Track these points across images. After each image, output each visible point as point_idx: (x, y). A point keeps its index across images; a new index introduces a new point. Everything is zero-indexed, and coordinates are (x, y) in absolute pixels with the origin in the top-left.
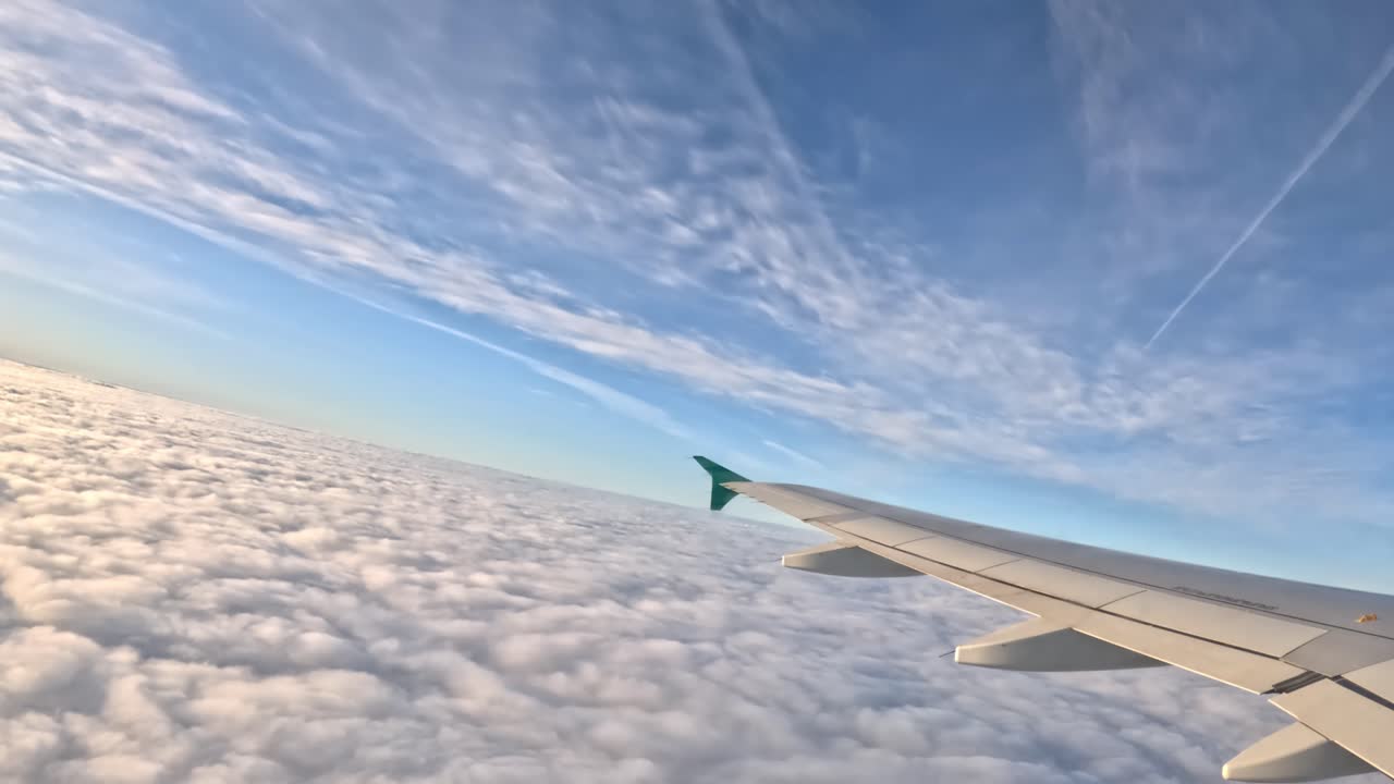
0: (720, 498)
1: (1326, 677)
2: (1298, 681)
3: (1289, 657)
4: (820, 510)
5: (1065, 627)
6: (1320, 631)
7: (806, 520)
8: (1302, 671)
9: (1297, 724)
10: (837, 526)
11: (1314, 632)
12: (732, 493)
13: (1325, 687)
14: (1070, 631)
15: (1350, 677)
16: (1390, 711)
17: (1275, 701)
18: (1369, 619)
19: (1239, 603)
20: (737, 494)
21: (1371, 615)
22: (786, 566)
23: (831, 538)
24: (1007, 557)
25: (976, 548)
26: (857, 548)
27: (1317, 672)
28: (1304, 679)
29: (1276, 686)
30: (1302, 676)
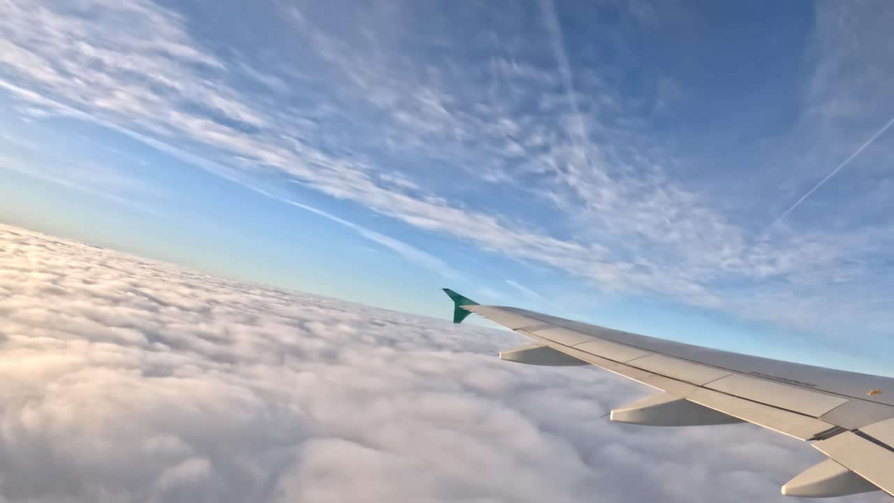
0: (460, 315)
1: (848, 430)
2: (830, 432)
3: (824, 417)
4: (524, 322)
5: (681, 398)
6: (845, 400)
7: (514, 330)
8: (832, 426)
9: (829, 460)
10: (534, 333)
11: (840, 401)
12: (467, 313)
13: (848, 436)
14: (684, 401)
15: (863, 430)
16: (891, 452)
17: (815, 445)
18: (875, 392)
19: (793, 382)
20: (470, 313)
21: (877, 390)
22: (502, 359)
23: (531, 341)
24: (643, 353)
25: (625, 348)
26: (547, 348)
27: (843, 427)
28: (834, 431)
29: (815, 435)
30: (833, 429)
